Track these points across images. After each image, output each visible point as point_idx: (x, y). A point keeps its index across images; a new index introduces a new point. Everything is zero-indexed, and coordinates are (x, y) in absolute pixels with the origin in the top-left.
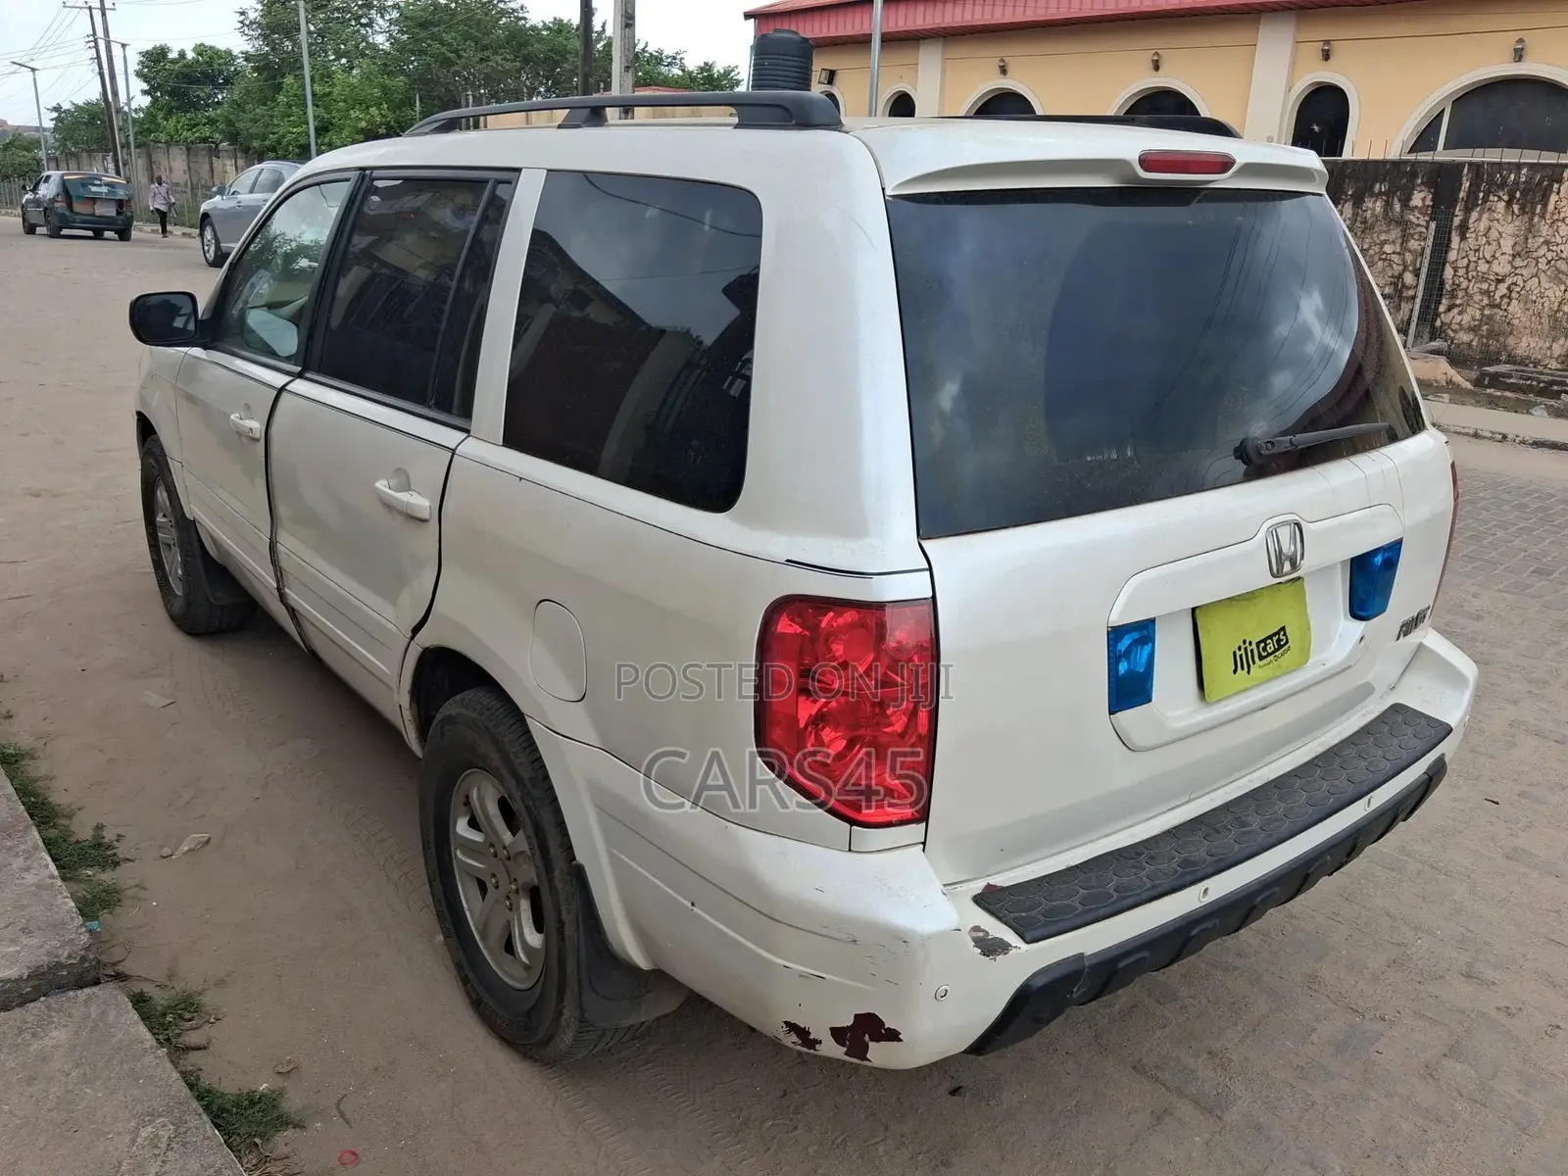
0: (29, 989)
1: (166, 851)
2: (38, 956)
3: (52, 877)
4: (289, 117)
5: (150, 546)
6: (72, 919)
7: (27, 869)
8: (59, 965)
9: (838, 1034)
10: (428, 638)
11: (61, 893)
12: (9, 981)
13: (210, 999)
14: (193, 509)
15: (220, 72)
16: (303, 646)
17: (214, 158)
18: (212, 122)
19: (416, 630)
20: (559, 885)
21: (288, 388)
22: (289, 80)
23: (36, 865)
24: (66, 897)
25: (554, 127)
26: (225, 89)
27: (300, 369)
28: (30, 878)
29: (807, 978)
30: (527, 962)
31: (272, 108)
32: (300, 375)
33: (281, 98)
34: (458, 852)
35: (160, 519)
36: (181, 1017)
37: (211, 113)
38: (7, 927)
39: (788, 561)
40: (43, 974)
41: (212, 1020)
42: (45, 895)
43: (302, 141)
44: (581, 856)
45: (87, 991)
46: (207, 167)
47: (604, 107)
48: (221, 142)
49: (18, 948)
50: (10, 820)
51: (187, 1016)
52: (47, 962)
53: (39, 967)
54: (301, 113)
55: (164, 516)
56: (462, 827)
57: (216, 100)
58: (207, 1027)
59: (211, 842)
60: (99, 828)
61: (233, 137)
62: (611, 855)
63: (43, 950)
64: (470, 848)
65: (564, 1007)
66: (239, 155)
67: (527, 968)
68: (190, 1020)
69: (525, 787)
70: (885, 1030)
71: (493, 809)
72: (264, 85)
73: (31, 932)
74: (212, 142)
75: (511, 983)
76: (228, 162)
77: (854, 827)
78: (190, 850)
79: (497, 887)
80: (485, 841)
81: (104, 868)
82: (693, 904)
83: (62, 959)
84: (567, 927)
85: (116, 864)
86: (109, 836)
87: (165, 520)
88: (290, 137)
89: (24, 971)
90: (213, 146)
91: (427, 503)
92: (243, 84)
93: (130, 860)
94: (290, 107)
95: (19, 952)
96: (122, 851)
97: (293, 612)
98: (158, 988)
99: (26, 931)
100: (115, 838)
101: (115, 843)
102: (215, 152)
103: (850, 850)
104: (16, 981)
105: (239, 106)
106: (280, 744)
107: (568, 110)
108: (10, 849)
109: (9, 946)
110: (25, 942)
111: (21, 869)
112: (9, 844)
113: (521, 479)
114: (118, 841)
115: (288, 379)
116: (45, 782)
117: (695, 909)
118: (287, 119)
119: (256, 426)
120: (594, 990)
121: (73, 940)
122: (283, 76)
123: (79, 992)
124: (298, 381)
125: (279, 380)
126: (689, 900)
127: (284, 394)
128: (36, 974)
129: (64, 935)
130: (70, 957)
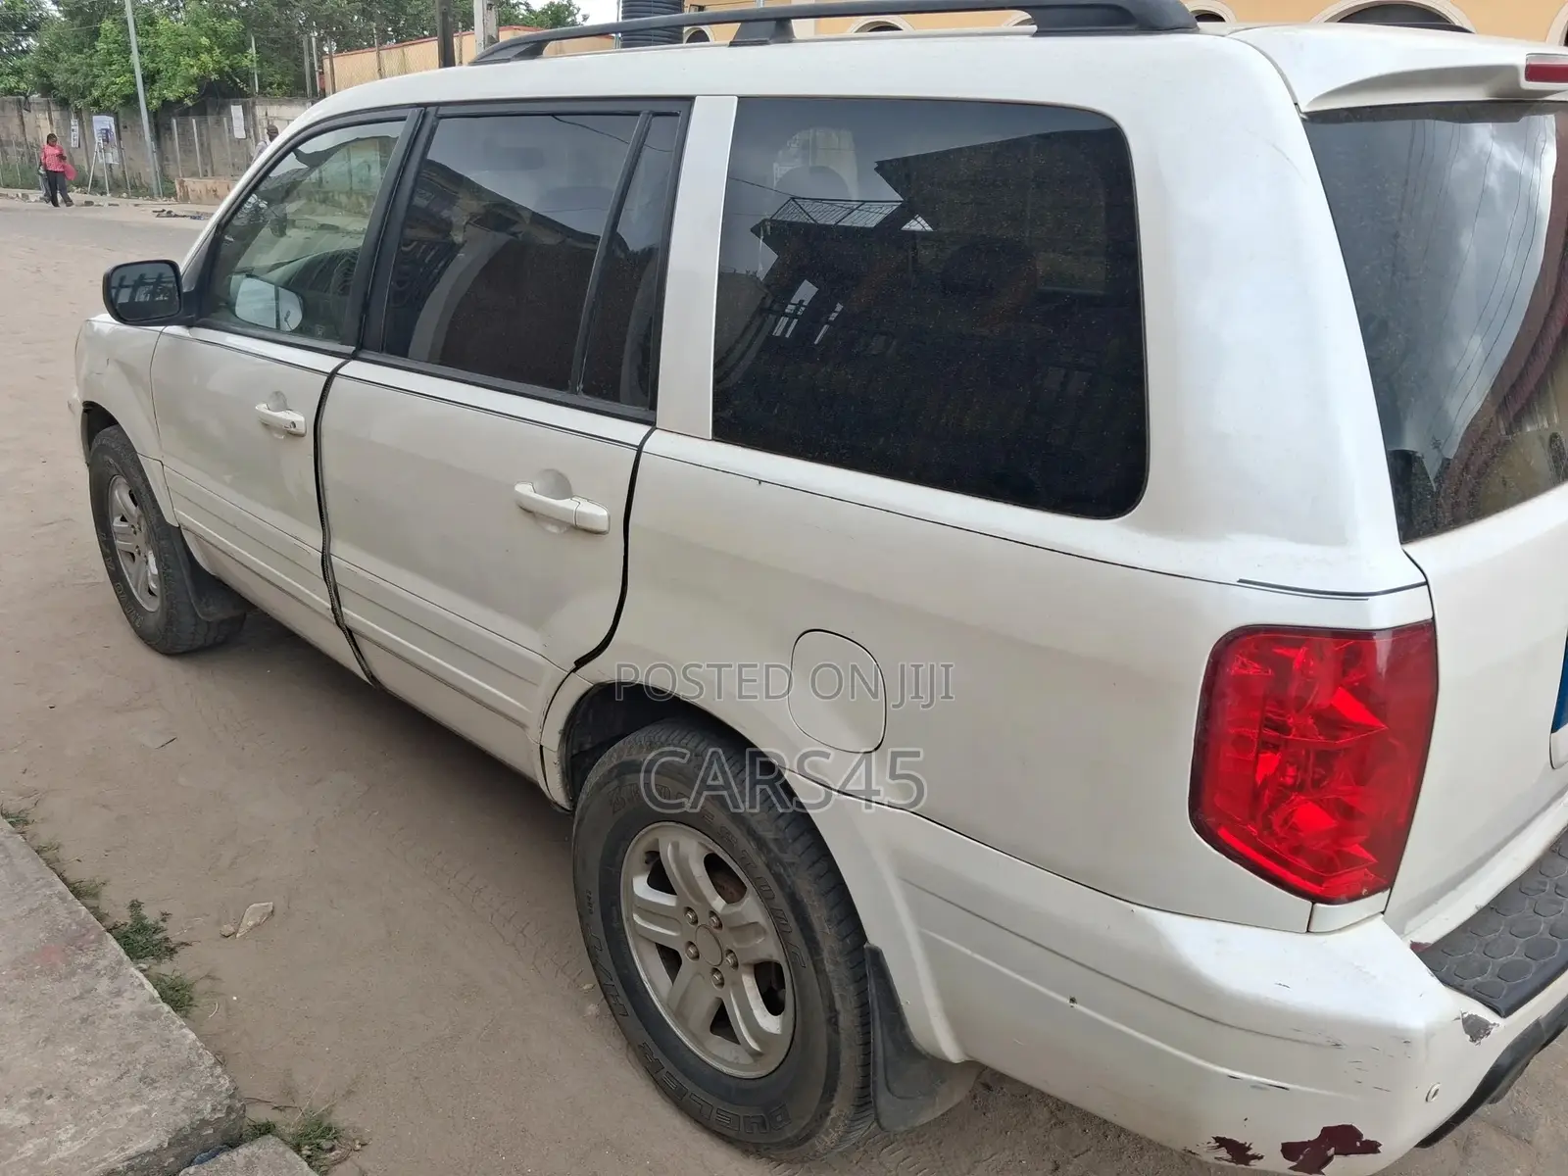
0: (172, 1160)
1: (228, 929)
2: (176, 1115)
3: (152, 1000)
4: (110, 65)
5: (105, 556)
6: (200, 1056)
7: (119, 993)
8: (204, 1123)
9: (1290, 1150)
10: (604, 670)
11: (174, 1023)
12: (148, 1153)
13: (341, 1118)
14: (174, 513)
15: (24, 18)
16: (365, 678)
17: (24, 111)
18: (18, 72)
19: (581, 663)
20: (829, 967)
21: (339, 372)
22: (107, 25)
23: (128, 986)
24: (181, 1027)
25: (725, 45)
26: (28, 35)
27: (354, 348)
28: (126, 1006)
29: (1261, 1088)
30: (758, 1049)
31: (91, 56)
32: (354, 357)
33: (100, 45)
34: (636, 917)
35: (116, 523)
36: (319, 1147)
37: (16, 62)
38: (121, 1078)
39: (1241, 581)
40: (186, 1138)
41: (358, 1147)
42: (154, 1027)
43: (127, 91)
44: (875, 937)
45: (244, 1151)
46: (17, 121)
47: (788, 19)
48: (32, 93)
49: (145, 1107)
50: (74, 927)
51: (325, 1144)
52: (188, 1122)
53: (180, 1130)
54: (123, 60)
55: (123, 519)
56: (641, 886)
57: (20, 48)
58: (354, 1156)
59: (277, 912)
60: (135, 906)
61: (47, 89)
62: (923, 937)
63: (179, 1105)
64: (651, 912)
65: (833, 1106)
66: (53, 107)
67: (755, 1055)
68: (332, 1149)
69: (770, 851)
70: (1362, 1143)
71: (699, 870)
72: (79, 31)
73: (154, 1081)
74: (21, 94)
75: (725, 1069)
76: (40, 115)
77: (1318, 905)
78: (256, 925)
79: (697, 957)
80: (678, 904)
81: (159, 959)
82: (1073, 1000)
83: (207, 1114)
84: (841, 1018)
85: (172, 951)
86: (150, 915)
87: (124, 525)
88: (114, 88)
89: (163, 1138)
90: (23, 98)
91: (604, 513)
92: (52, 30)
93: (187, 944)
94: (111, 54)
95: (148, 1112)
96: (174, 933)
97: (350, 634)
98: (277, 1111)
99: (147, 1081)
100: (159, 917)
101: (161, 924)
102: (24, 105)
103: (1308, 931)
104: (154, 1153)
105: (50, 55)
106: (319, 781)
107: (739, 24)
108: (87, 967)
109: (134, 1105)
110: (151, 1097)
111: (111, 993)
112: (84, 960)
113: (760, 481)
114: (164, 920)
115: (338, 361)
116: (50, 852)
117: (1075, 1005)
118: (107, 68)
119: (301, 419)
120: (889, 1089)
121: (211, 1086)
122: (100, 20)
123: (234, 1154)
124: (353, 363)
125: (328, 363)
126: (1065, 996)
127: (337, 380)
128: (179, 1139)
129: (197, 1081)
130: (214, 1110)
